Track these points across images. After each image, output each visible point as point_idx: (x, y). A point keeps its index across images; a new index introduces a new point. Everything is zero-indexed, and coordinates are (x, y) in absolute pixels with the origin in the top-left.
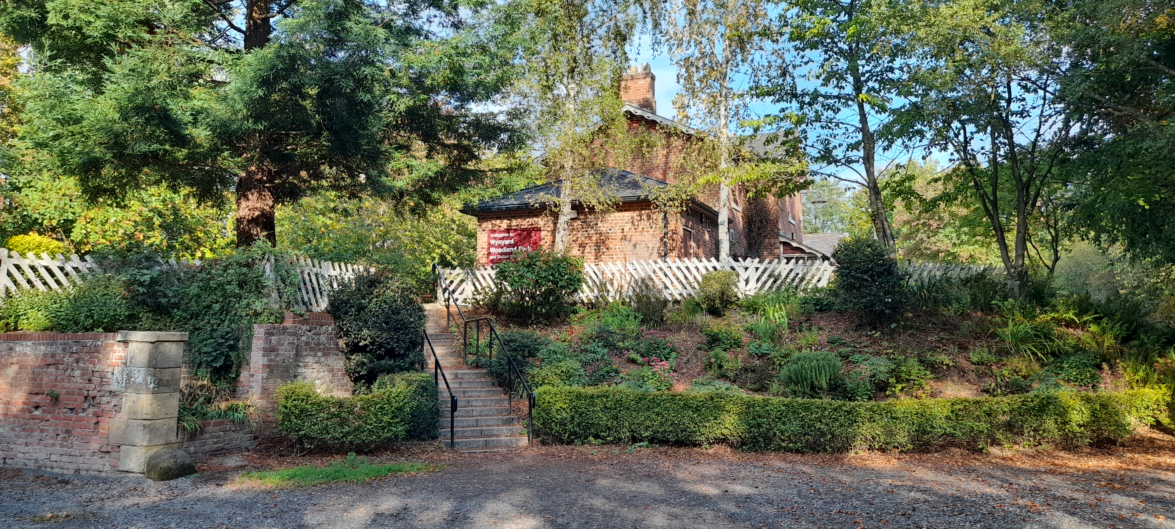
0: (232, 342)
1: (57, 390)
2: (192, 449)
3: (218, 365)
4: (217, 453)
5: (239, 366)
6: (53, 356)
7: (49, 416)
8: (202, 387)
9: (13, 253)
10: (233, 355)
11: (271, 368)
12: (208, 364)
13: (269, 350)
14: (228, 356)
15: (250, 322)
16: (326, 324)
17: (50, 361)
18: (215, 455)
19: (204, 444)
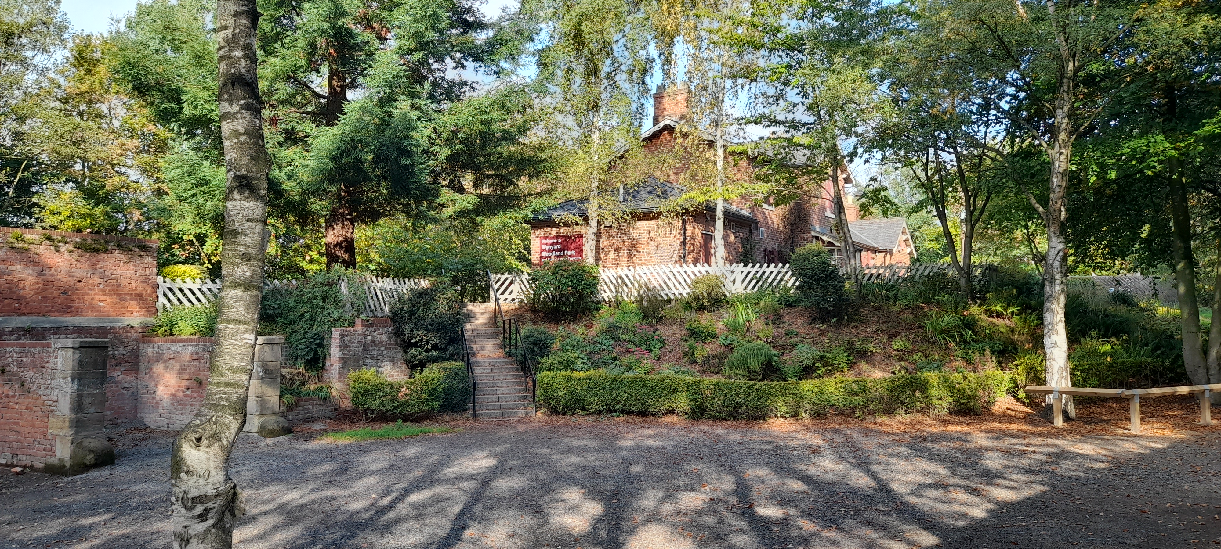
0: (318, 341)
1: (201, 377)
2: (290, 417)
3: (309, 358)
4: (306, 420)
5: (325, 358)
6: (197, 353)
7: (195, 395)
8: (299, 373)
9: (167, 279)
10: (320, 350)
11: (345, 361)
12: (303, 357)
13: (343, 347)
14: (316, 351)
15: (330, 327)
16: (387, 326)
17: (195, 357)
18: (307, 422)
19: (298, 414)
